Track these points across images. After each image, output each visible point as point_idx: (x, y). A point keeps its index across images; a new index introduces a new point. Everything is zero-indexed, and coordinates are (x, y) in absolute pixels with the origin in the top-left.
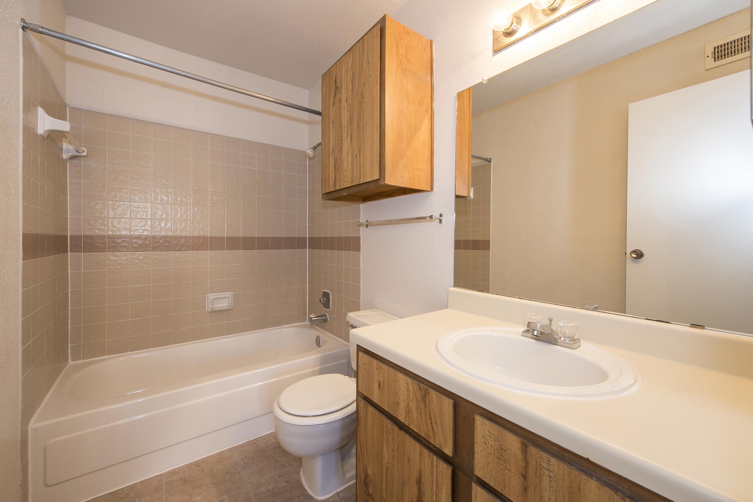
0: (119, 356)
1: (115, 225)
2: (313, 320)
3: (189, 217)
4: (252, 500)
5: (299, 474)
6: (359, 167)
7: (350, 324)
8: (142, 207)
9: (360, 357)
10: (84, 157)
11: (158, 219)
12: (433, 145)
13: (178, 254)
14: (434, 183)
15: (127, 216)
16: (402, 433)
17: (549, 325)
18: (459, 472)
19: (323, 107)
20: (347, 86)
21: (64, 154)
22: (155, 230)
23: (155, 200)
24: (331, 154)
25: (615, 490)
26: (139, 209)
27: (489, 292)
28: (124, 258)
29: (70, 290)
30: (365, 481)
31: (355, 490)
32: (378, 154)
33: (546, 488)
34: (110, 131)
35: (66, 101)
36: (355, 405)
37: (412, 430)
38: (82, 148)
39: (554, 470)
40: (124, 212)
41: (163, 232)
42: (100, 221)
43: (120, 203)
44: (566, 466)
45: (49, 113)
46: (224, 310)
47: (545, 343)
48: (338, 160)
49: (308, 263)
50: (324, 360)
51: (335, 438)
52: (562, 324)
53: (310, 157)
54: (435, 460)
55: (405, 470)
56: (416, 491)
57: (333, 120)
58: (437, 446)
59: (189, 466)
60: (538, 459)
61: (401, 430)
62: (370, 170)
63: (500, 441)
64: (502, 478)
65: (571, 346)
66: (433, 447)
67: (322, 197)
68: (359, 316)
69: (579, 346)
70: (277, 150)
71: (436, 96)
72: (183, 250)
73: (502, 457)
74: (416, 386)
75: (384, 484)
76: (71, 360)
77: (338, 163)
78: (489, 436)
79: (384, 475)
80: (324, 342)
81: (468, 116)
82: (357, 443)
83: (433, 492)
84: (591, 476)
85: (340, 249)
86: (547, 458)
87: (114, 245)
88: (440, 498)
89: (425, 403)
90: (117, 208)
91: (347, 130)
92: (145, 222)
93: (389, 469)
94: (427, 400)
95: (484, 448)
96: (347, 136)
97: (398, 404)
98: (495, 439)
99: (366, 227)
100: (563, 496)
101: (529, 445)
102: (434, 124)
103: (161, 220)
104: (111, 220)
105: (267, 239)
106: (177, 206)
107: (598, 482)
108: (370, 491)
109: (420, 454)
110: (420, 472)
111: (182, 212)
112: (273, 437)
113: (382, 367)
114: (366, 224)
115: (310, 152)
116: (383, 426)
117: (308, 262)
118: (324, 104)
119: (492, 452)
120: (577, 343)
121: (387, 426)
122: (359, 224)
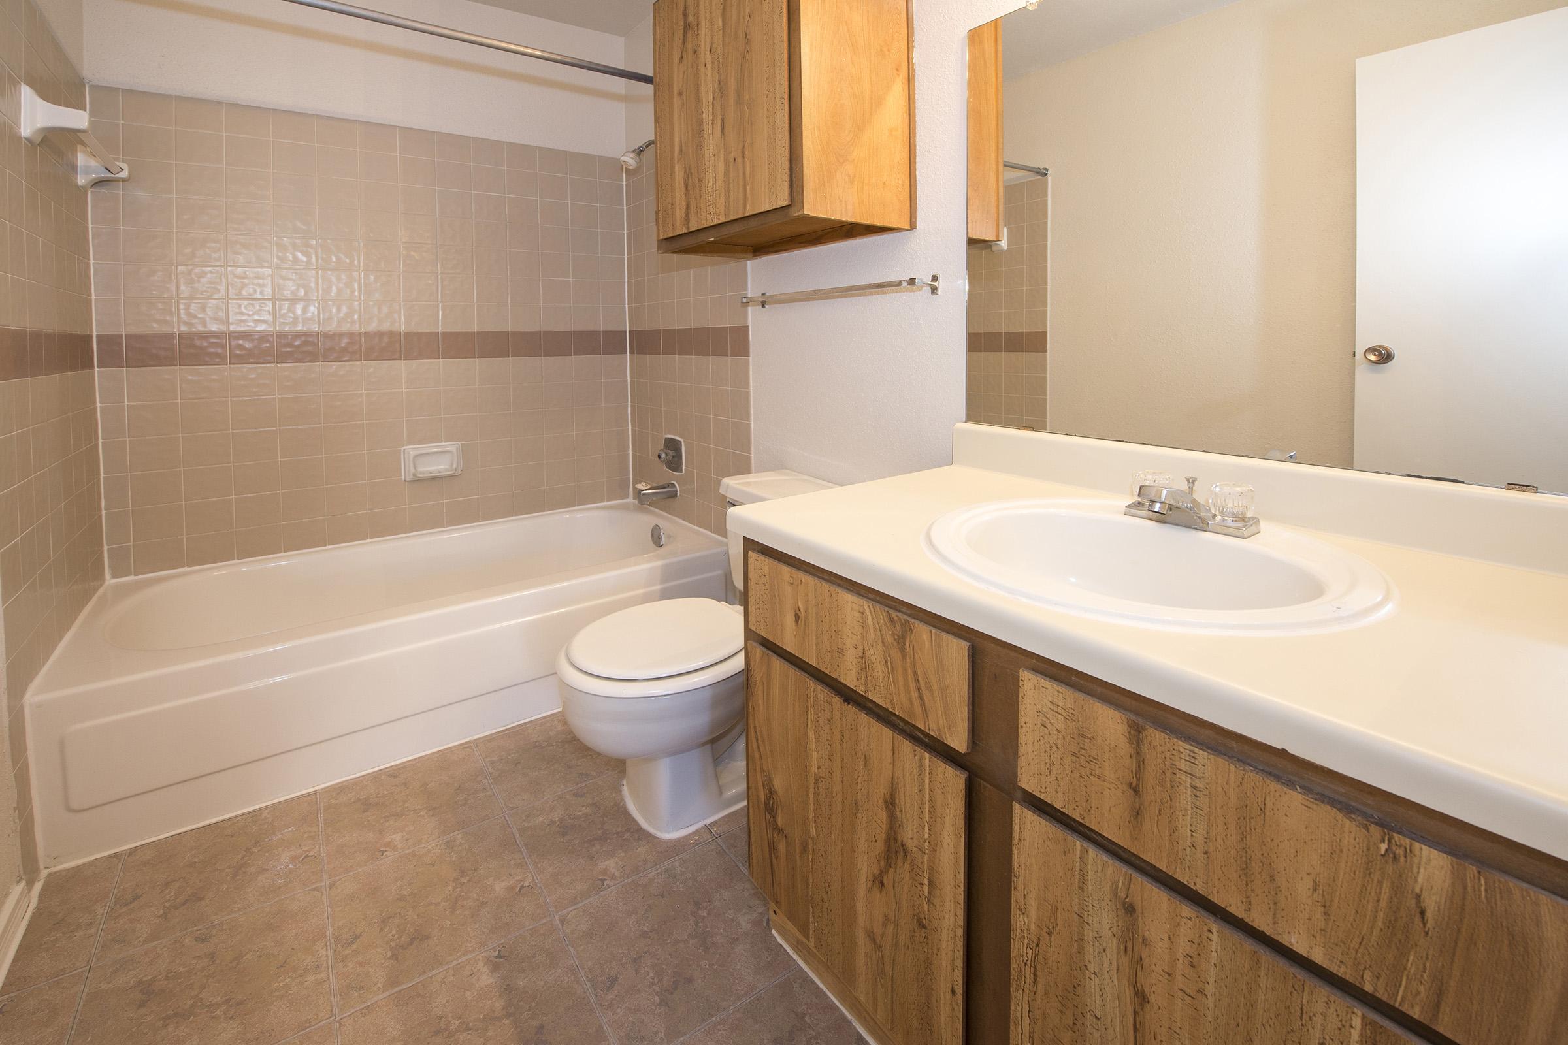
0: (213, 568)
1: (193, 311)
2: (644, 494)
3: (357, 293)
4: (516, 840)
5: (621, 791)
6: (741, 182)
7: (728, 500)
8: (252, 275)
9: (751, 561)
10: (123, 181)
11: (287, 300)
12: (915, 136)
13: (334, 367)
14: (918, 214)
15: (220, 295)
16: (851, 709)
17: (1187, 492)
18: (982, 782)
19: (657, 65)
20: (711, 21)
21: (79, 176)
22: (282, 321)
23: (279, 262)
24: (676, 160)
25: (1348, 810)
26: (246, 281)
27: (1046, 430)
28: (215, 377)
29: (100, 441)
30: (767, 803)
31: (745, 820)
32: (787, 154)
33: (1186, 810)
34: (178, 129)
35: (84, 75)
36: (741, 658)
37: (875, 703)
38: (117, 163)
39: (1204, 775)
40: (213, 286)
41: (301, 325)
42: (160, 306)
43: (203, 269)
44: (1232, 767)
45: (45, 96)
46: (441, 478)
47: (1179, 527)
48: (693, 171)
49: (631, 383)
50: (670, 573)
51: (700, 722)
52: (1218, 489)
53: (630, 169)
54: (927, 761)
55: (860, 782)
56: (885, 822)
57: (680, 90)
58: (932, 734)
59: (376, 777)
60: (1168, 754)
61: (849, 703)
62: (767, 187)
63: (1078, 721)
64: (1084, 793)
65: (1238, 532)
66: (922, 736)
67: (659, 248)
68: (748, 484)
69: (1258, 531)
70: (554, 157)
71: (918, 37)
72: (344, 359)
73: (1082, 752)
74: (881, 617)
75: (811, 807)
76: (110, 576)
77: (693, 177)
78: (1053, 711)
79: (811, 791)
80: (669, 537)
81: (994, 80)
82: (747, 729)
83: (924, 823)
84: (1291, 784)
85: (702, 351)
86: (1188, 752)
87: (192, 351)
88: (939, 833)
89: (902, 649)
90: (196, 278)
91: (713, 109)
92: (260, 306)
93: (822, 779)
94: (907, 644)
95: (1041, 734)
96: (713, 120)
97: (841, 652)
98: (1068, 717)
99: (761, 307)
100: (1225, 824)
101: (1147, 727)
102: (914, 94)
103: (294, 301)
104: (185, 304)
105: (534, 335)
106: (329, 272)
107: (1306, 794)
108: (780, 821)
109: (893, 750)
110: (892, 784)
111: (341, 285)
112: (559, 721)
113: (803, 581)
114: (761, 300)
115: (630, 160)
116: (807, 695)
117: (631, 381)
118: (659, 59)
119: (1060, 742)
120: (1252, 525)
121: (816, 697)
122: (745, 300)
